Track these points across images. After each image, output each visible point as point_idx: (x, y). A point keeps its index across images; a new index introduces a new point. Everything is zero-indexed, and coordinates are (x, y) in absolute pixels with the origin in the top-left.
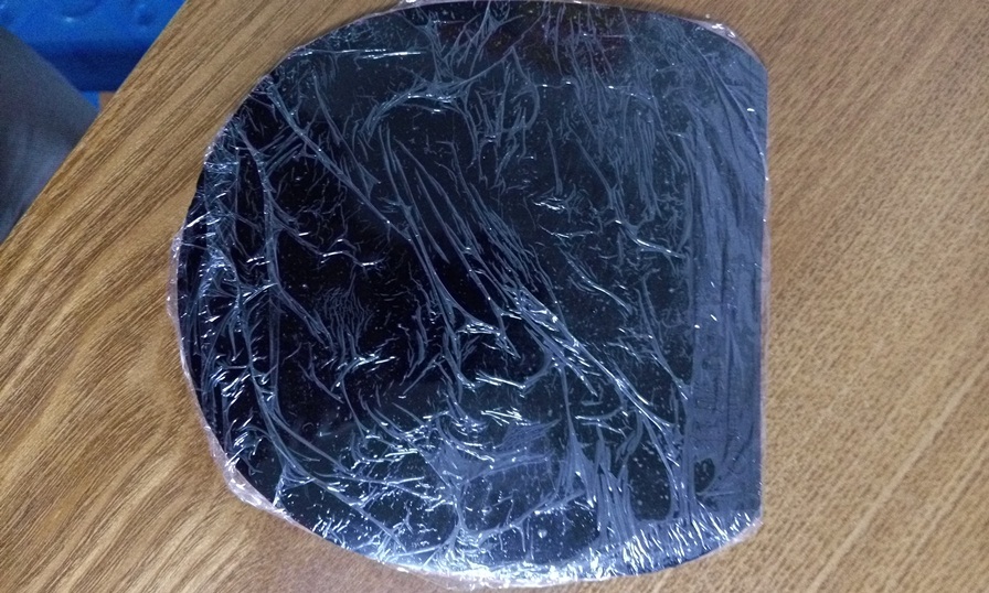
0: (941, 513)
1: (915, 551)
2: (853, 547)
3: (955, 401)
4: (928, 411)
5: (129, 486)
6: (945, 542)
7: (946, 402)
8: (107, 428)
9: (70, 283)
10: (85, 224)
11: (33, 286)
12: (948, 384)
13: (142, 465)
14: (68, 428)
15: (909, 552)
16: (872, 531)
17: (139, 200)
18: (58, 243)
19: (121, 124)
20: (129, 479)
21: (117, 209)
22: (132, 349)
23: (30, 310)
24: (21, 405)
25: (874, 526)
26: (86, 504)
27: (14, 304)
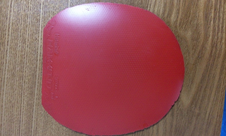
0: (23, 103)
1: (23, 93)
2: (35, 87)
3: (33, 125)
4: (37, 121)
5: (178, 12)
6: (18, 98)
7: (35, 124)
8: (189, 20)
9: (213, 42)
10: (217, 56)
11: (220, 38)
12: (36, 128)
13: (178, 17)
14: (196, 15)
15: (24, 93)
16: (33, 92)
17: (210, 67)
18: (220, 49)
19: (222, 79)
20: (178, 13)
21: (213, 62)
22: (193, 38)
23: (218, 33)
24: (208, 14)
25: (34, 93)
26: (184, 3)
27: (221, 32)
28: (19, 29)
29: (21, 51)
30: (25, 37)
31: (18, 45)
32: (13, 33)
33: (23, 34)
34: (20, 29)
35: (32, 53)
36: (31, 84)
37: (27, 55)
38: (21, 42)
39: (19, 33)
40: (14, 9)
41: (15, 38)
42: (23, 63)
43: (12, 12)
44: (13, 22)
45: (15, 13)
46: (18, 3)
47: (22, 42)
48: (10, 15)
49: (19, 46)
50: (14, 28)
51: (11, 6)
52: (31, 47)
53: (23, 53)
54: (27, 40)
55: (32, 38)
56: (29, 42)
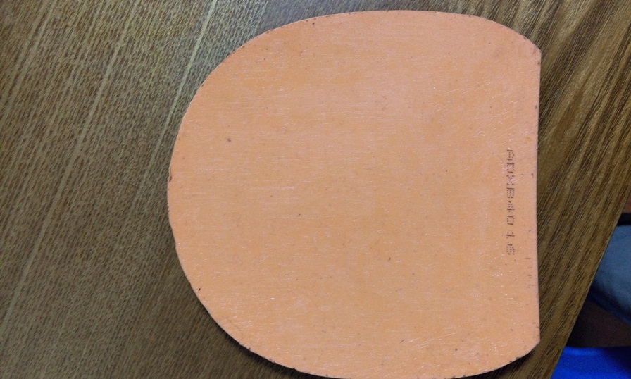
28: (37, 96)
29: (24, 155)
30: (46, 120)
31: (23, 137)
32: (21, 102)
33: (42, 112)
34: (40, 97)
35: (49, 167)
36: (20, 247)
37: (35, 169)
38: (32, 129)
39: (34, 107)
40: (41, 42)
41: (19, 116)
42: (18, 187)
43: (35, 47)
44: (30, 73)
45: (42, 52)
46: (56, 30)
47: (34, 131)
48: (27, 55)
49: (24, 141)
50: (26, 89)
51: (37, 31)
52: (53, 151)
53: (28, 163)
54: (48, 132)
55: (63, 131)
56: (53, 136)
